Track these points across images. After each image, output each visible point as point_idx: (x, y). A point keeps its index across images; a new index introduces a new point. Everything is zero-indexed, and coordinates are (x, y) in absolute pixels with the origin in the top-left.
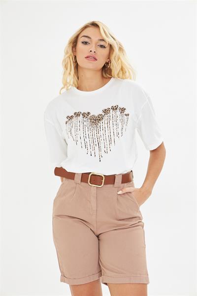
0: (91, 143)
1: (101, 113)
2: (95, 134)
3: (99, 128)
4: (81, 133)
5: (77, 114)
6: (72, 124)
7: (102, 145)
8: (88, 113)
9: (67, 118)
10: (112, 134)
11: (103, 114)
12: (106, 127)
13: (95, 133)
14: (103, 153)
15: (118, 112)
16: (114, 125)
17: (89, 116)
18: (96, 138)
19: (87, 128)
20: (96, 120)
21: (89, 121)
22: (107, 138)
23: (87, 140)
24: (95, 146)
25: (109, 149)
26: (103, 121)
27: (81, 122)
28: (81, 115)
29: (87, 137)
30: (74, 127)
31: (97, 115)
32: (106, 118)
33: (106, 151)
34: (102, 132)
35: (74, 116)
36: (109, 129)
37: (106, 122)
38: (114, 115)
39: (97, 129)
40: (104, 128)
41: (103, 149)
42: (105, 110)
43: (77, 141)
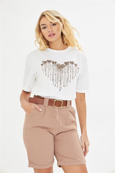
0: (56, 79)
2: (60, 74)
3: (62, 71)
4: (51, 72)
5: (49, 61)
6: (46, 66)
7: (62, 82)
8: (56, 62)
9: (43, 62)
10: (69, 77)
11: (65, 65)
14: (62, 86)
15: (74, 66)
16: (71, 72)
17: (56, 64)
18: (60, 77)
19: (55, 70)
20: (60, 67)
21: (56, 66)
22: (66, 78)
24: (58, 82)
25: (66, 85)
26: (65, 68)
27: (51, 66)
28: (51, 62)
29: (55, 75)
31: (61, 64)
33: (64, 86)
34: (63, 74)
35: (47, 62)
36: (68, 73)
37: (67, 69)
38: (71, 66)
39: (61, 72)
40: (65, 72)
41: (62, 84)
42: (66, 63)
43: (48, 76)
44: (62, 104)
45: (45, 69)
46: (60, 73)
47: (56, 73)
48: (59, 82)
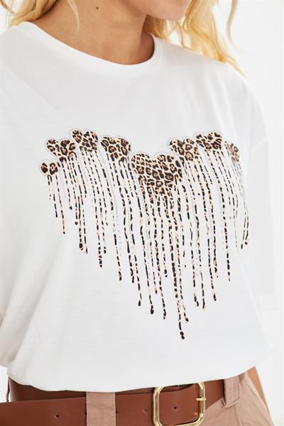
0: (149, 266)
1: (168, 151)
2: (165, 228)
3: (176, 208)
4: (114, 219)
7: (185, 275)
10: (220, 235)
11: (177, 156)
12: (200, 208)
13: (166, 225)
14: (189, 305)
16: (226, 203)
17: (130, 155)
18: (168, 247)
19: (134, 205)
21: (136, 176)
22: (204, 248)
23: (137, 249)
25: (209, 293)
26: (185, 182)
27: (108, 176)
28: (99, 148)
29: (138, 238)
30: (90, 191)
31: (154, 157)
32: (189, 170)
33: (200, 300)
35: (77, 145)
36: (209, 213)
37: (197, 189)
38: (216, 167)
39: (170, 211)
40: (192, 211)
41: (188, 291)
42: (180, 144)
43: (102, 251)
44: (203, 399)
45: (78, 206)
46: (166, 220)
47: (144, 224)
48: (168, 282)
